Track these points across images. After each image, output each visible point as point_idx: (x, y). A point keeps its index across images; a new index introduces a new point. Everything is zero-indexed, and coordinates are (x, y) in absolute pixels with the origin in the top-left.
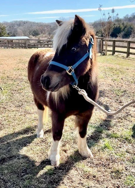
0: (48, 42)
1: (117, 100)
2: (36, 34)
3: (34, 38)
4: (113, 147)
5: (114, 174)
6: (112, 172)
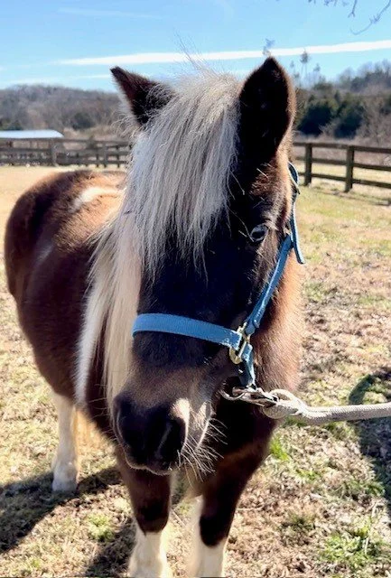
0: (117, 147)
1: (312, 315)
2: (82, 123)
3: (75, 134)
4: (291, 451)
5: (289, 531)
6: (285, 526)
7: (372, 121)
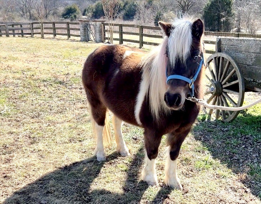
6: (182, 161)
7: (141, 12)
